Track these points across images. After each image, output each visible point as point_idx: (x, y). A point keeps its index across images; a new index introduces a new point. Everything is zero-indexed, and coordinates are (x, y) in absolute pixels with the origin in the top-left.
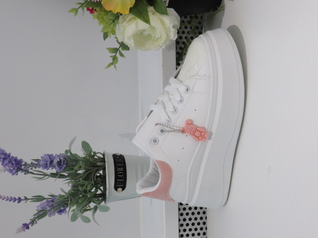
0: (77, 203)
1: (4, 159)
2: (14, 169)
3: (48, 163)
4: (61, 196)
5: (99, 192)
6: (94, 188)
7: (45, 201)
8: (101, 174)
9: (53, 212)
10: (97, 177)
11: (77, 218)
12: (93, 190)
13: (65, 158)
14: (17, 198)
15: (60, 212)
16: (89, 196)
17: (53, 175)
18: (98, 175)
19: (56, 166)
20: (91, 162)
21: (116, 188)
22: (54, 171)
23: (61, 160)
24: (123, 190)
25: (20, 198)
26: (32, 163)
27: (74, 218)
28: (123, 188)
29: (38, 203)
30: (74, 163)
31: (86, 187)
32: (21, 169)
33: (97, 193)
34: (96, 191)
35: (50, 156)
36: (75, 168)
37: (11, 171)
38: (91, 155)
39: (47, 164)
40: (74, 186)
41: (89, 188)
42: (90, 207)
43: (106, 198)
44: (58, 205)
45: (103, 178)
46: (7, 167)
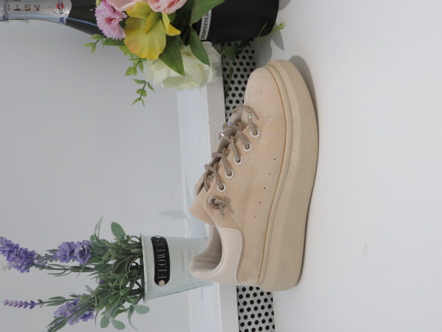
0: (106, 304)
1: (10, 252)
2: (23, 264)
3: (68, 254)
4: (85, 296)
5: (136, 287)
6: (129, 283)
7: (64, 304)
8: (137, 264)
9: (76, 318)
10: (132, 268)
11: (109, 322)
12: (128, 285)
13: (89, 246)
14: (29, 302)
15: (85, 317)
16: (122, 294)
17: (75, 269)
18: (134, 264)
19: (78, 257)
20: (123, 250)
21: (157, 281)
22: (77, 264)
23: (84, 250)
24: (166, 283)
25: (32, 302)
26: (46, 255)
27: (104, 323)
28: (166, 280)
29: (56, 308)
30: (102, 252)
31: (118, 283)
32: (33, 264)
33: (134, 288)
34: (132, 285)
35: (70, 245)
36: (104, 258)
37: (19, 268)
38: (124, 240)
39: (66, 255)
40: (102, 282)
41: (121, 284)
42: (123, 307)
43: (144, 294)
44: (82, 308)
45: (140, 269)
46: (13, 263)
